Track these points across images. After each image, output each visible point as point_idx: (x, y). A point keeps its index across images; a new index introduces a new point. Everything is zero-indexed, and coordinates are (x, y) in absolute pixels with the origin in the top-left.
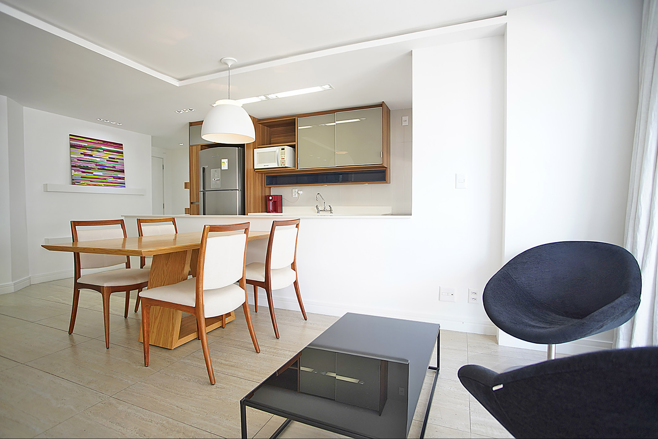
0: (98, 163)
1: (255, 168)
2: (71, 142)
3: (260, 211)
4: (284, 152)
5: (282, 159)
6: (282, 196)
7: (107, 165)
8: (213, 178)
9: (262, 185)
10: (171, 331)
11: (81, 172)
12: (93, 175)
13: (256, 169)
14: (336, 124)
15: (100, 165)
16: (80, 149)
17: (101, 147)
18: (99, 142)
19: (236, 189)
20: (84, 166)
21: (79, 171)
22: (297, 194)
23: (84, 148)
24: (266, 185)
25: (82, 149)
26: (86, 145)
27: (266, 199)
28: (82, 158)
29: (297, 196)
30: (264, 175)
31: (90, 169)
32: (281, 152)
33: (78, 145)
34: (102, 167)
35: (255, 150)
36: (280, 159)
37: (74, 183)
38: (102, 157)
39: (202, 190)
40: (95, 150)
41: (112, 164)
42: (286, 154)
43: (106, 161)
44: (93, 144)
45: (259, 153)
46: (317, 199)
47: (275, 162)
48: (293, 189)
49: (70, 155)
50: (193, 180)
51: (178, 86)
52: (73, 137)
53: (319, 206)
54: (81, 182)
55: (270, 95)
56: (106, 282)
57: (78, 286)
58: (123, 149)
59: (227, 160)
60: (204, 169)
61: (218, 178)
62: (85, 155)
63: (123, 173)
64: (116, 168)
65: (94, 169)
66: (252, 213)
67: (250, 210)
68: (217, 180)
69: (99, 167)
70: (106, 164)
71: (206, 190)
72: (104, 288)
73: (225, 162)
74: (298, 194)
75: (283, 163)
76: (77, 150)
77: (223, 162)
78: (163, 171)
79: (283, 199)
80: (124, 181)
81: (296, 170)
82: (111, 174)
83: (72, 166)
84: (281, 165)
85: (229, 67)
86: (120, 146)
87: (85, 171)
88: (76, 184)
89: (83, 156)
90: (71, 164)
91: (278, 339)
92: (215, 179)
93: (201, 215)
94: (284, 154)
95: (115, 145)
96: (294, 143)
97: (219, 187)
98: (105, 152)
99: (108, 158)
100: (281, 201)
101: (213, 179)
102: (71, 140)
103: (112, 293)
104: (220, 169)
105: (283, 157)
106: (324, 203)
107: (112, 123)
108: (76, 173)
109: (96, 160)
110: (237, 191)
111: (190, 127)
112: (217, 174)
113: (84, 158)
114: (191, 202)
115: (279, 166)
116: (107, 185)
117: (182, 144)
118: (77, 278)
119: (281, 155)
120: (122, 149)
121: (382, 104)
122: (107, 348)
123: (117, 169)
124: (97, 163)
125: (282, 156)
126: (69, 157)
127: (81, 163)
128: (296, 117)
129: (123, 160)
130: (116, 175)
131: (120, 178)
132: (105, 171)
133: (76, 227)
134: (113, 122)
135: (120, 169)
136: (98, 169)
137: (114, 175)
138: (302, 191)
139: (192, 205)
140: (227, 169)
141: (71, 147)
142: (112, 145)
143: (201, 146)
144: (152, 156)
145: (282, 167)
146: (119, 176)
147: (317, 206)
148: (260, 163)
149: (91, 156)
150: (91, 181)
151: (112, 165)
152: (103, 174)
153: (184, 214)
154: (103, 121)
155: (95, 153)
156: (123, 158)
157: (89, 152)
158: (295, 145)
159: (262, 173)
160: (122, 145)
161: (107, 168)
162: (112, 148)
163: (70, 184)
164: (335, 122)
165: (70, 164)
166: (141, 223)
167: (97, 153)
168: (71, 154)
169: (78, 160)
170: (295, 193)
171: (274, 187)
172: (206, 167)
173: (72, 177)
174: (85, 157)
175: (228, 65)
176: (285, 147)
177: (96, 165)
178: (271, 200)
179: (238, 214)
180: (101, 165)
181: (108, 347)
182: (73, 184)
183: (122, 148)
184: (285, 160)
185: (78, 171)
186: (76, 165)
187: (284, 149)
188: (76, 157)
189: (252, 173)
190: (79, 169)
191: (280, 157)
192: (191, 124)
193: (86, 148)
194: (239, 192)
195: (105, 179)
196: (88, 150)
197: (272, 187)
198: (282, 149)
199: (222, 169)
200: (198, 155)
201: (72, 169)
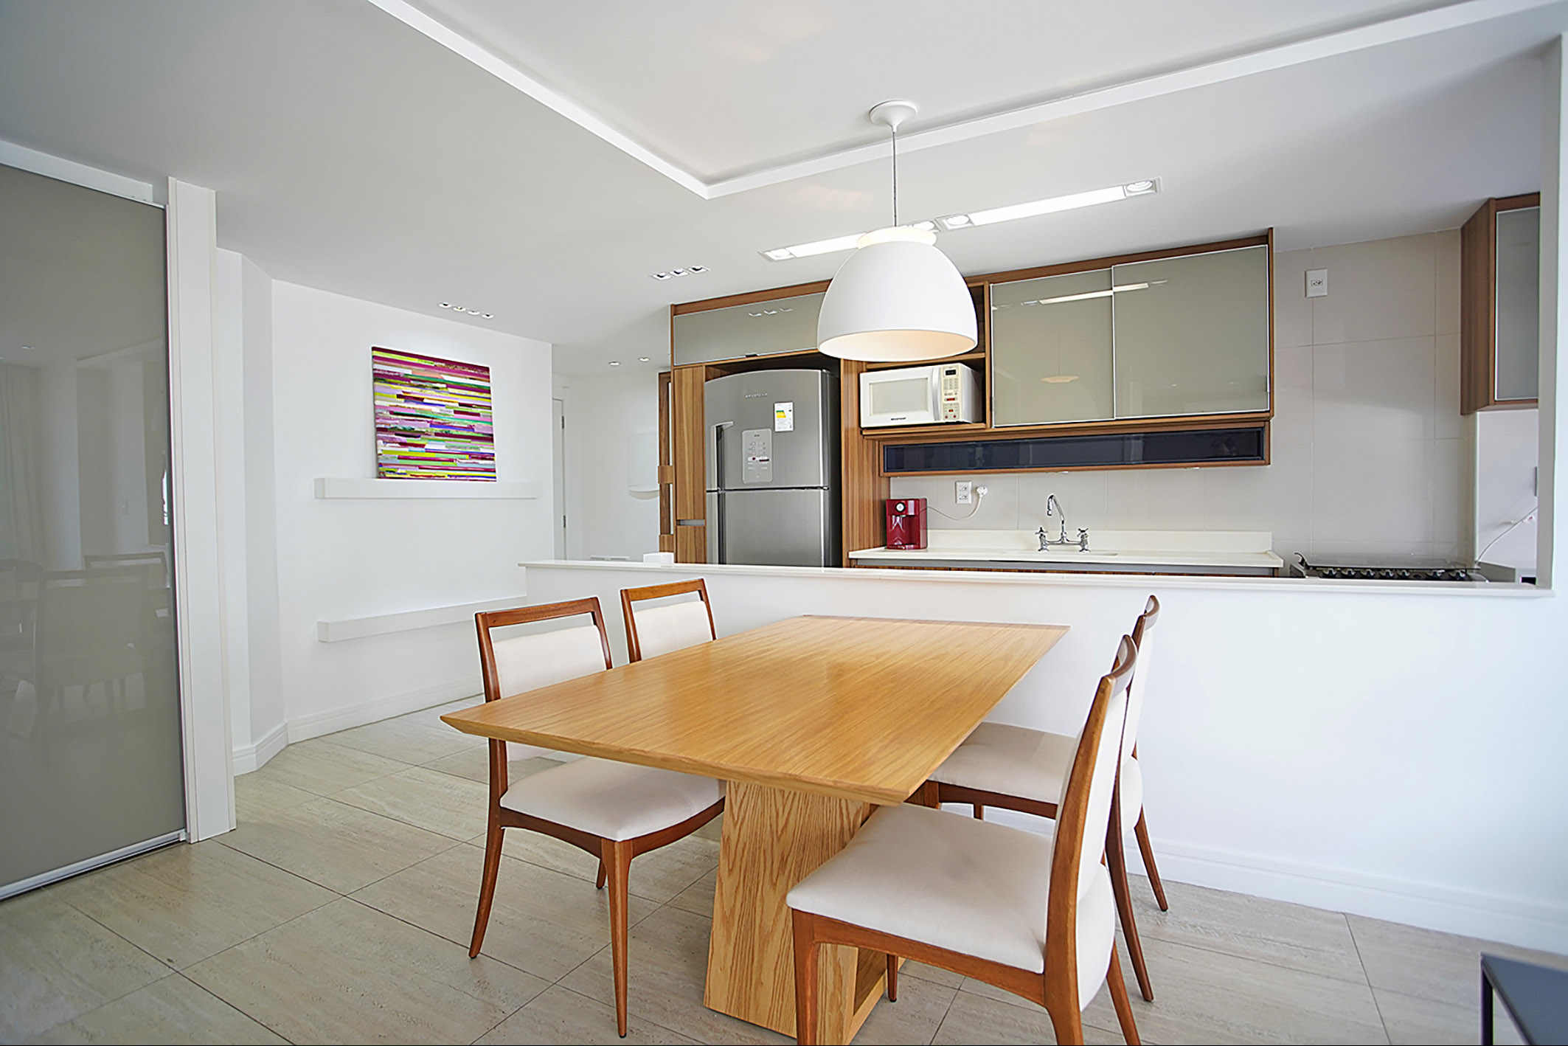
0: (435, 420)
1: (863, 426)
2: (377, 366)
3: (872, 546)
4: (953, 381)
5: (948, 400)
6: (926, 500)
7: (455, 425)
8: (750, 455)
9: (874, 473)
10: (830, 989)
11: (398, 445)
12: (423, 450)
13: (864, 429)
14: (1114, 293)
15: (439, 423)
16: (396, 384)
17: (442, 378)
18: (438, 364)
19: (816, 486)
20: (404, 429)
21: (393, 443)
22: (970, 496)
23: (404, 382)
24: (884, 471)
25: (401, 385)
26: (409, 372)
27: (887, 508)
28: (400, 407)
29: (970, 502)
30: (877, 442)
31: (418, 435)
32: (945, 380)
33: (392, 374)
34: (444, 430)
35: (862, 375)
36: (942, 401)
37: (381, 475)
38: (443, 403)
39: (716, 489)
40: (428, 384)
41: (464, 421)
42: (959, 387)
43: (453, 413)
44: (424, 369)
45: (874, 384)
46: (1050, 513)
47: (927, 409)
48: (959, 481)
49: (374, 400)
50: (683, 460)
51: (707, 198)
52: (380, 354)
53: (1047, 532)
54: (399, 471)
55: (950, 220)
56: (619, 823)
57: (501, 818)
58: (489, 381)
59: (791, 404)
60: (720, 430)
61: (764, 454)
62: (408, 398)
63: (491, 444)
64: (476, 430)
65: (427, 434)
66: (856, 550)
67: (853, 544)
68: (761, 461)
69: (438, 430)
70: (453, 420)
71: (726, 488)
72: (614, 846)
73: (786, 412)
74: (975, 498)
75: (951, 411)
76: (390, 388)
77: (777, 412)
78: (563, 432)
79: (928, 509)
80: (494, 465)
81: (987, 431)
82: (465, 448)
83: (379, 430)
84: (946, 417)
85: (895, 130)
86: (482, 371)
87: (408, 442)
88: (387, 475)
89: (401, 402)
90: (376, 424)
91: (1150, 1001)
92: (754, 459)
94: (953, 386)
95: (473, 372)
96: (982, 355)
97: (767, 480)
98: (450, 390)
99: (457, 405)
100: (923, 514)
101: (750, 459)
102: (375, 363)
103: (633, 858)
104: (769, 430)
105: (950, 394)
106: (1063, 522)
107: (470, 313)
108: (388, 447)
109: (431, 410)
110: (822, 491)
111: (674, 317)
112: (761, 443)
113: (404, 407)
114: (678, 518)
115: (939, 420)
116: (456, 476)
117: (617, 364)
118: (500, 794)
119: (945, 388)
120: (487, 379)
121: (1267, 236)
122: (621, 1037)
123: (478, 433)
124: (433, 418)
125: (949, 391)
126: (372, 407)
127: (398, 422)
128: (987, 282)
129: (490, 408)
130: (474, 448)
131: (483, 456)
132: (452, 439)
133: (490, 629)
134: (473, 312)
135: (483, 434)
136: (437, 434)
137: (471, 448)
138: (988, 487)
139: (682, 527)
140: (792, 429)
141: (375, 380)
142: (466, 369)
143: (706, 366)
144: (553, 399)
145: (947, 423)
146: (482, 450)
147: (1041, 531)
148: (876, 411)
149: (420, 400)
150: (420, 468)
151: (465, 424)
152: (446, 447)
153: (656, 552)
154: (452, 308)
155: (428, 394)
156: (490, 403)
157: (416, 392)
158: (984, 359)
159: (874, 439)
160: (487, 369)
161: (454, 432)
162: (466, 378)
163: (373, 478)
164: (1111, 289)
165: (373, 424)
166: (632, 603)
167: (433, 392)
168: (376, 397)
169: (392, 413)
170: (965, 493)
171: (902, 476)
172: (727, 425)
173: (377, 459)
174: (407, 405)
175: (892, 126)
176: (957, 366)
177: (432, 425)
178: (901, 513)
180: (443, 424)
181: (623, 1035)
182: (380, 478)
183: (488, 377)
184: (958, 404)
185: (392, 441)
186: (388, 427)
187: (953, 372)
188: (386, 404)
189: (856, 440)
190: (394, 436)
191: (943, 394)
192: (676, 310)
193: (409, 380)
194: (824, 493)
195: (452, 460)
196: (413, 386)
197: (896, 476)
198: (948, 373)
199: (777, 430)
200: (699, 395)
201: (377, 438)
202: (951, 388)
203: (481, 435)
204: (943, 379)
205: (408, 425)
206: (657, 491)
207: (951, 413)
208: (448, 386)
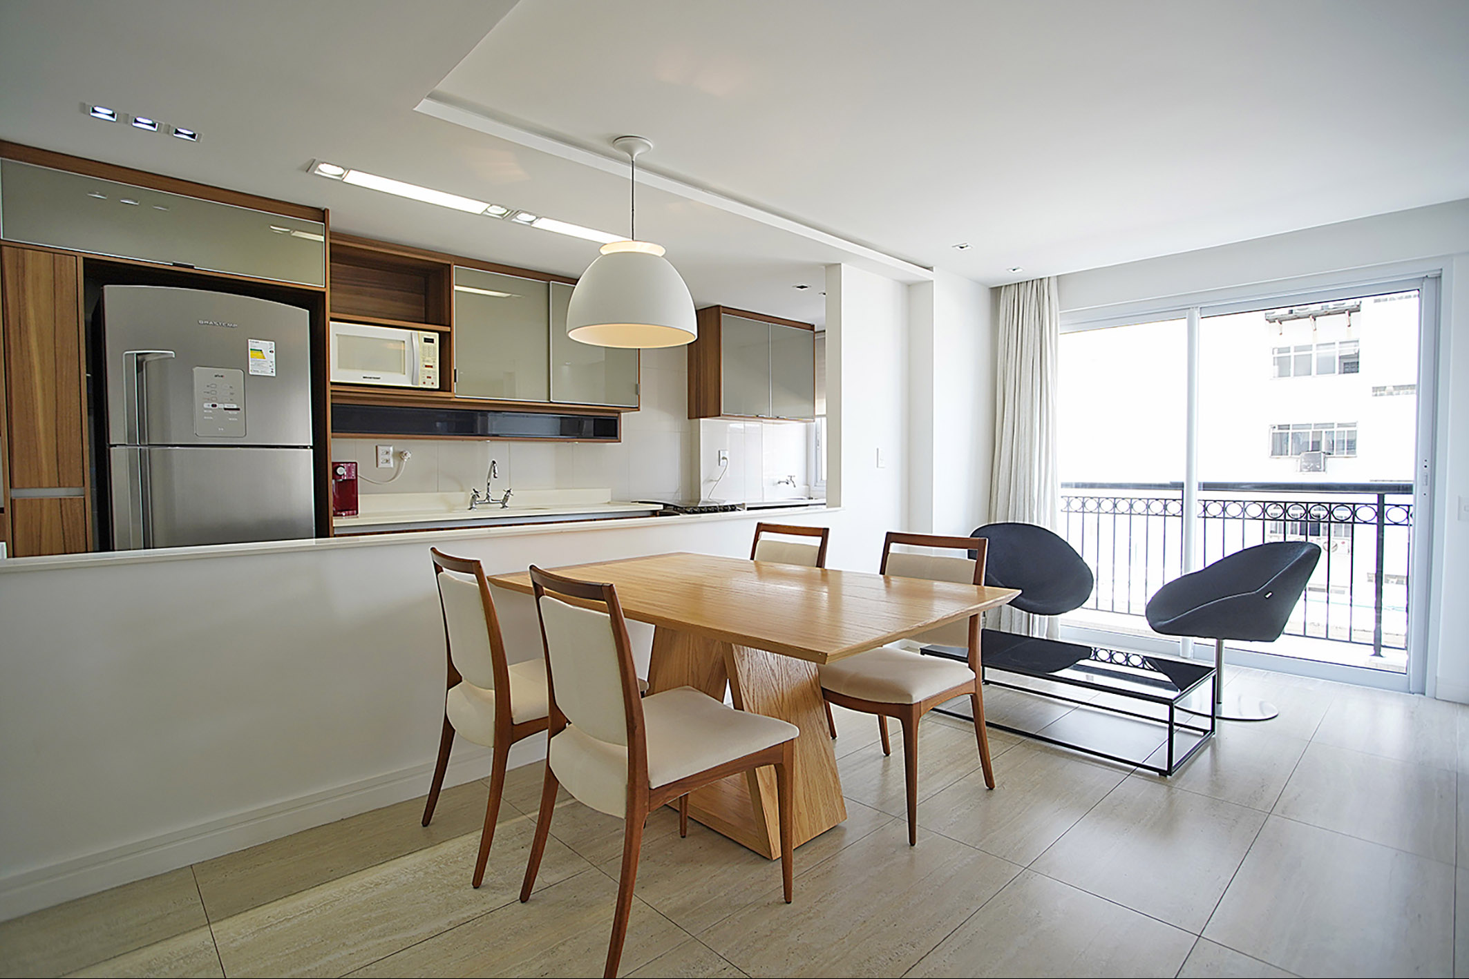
1: (331, 380)
4: (432, 349)
5: (426, 366)
6: (354, 463)
8: (209, 400)
13: (331, 383)
19: (293, 444)
22: (393, 460)
29: (392, 466)
32: (424, 347)
35: (331, 323)
36: (420, 366)
42: (436, 355)
45: (344, 336)
48: (380, 446)
51: (417, 108)
55: (522, 216)
59: (271, 343)
60: (140, 360)
61: (232, 401)
68: (225, 409)
73: (265, 352)
77: (251, 350)
79: (358, 474)
81: (450, 400)
84: (424, 383)
85: (634, 159)
92: (213, 406)
94: (432, 354)
96: (448, 329)
97: (238, 434)
100: (356, 478)
101: (207, 405)
104: (240, 374)
105: (428, 361)
106: (489, 484)
110: (311, 451)
112: (229, 387)
115: (417, 385)
119: (424, 355)
125: (427, 359)
128: (453, 263)
140: (274, 374)
143: (86, 260)
145: (424, 389)
147: (475, 491)
148: (348, 366)
158: (450, 333)
170: (387, 457)
175: (632, 155)
178: (341, 476)
184: (434, 372)
187: (432, 341)
191: (423, 360)
198: (426, 340)
199: (251, 373)
202: (429, 356)
204: (421, 345)
207: (429, 379)
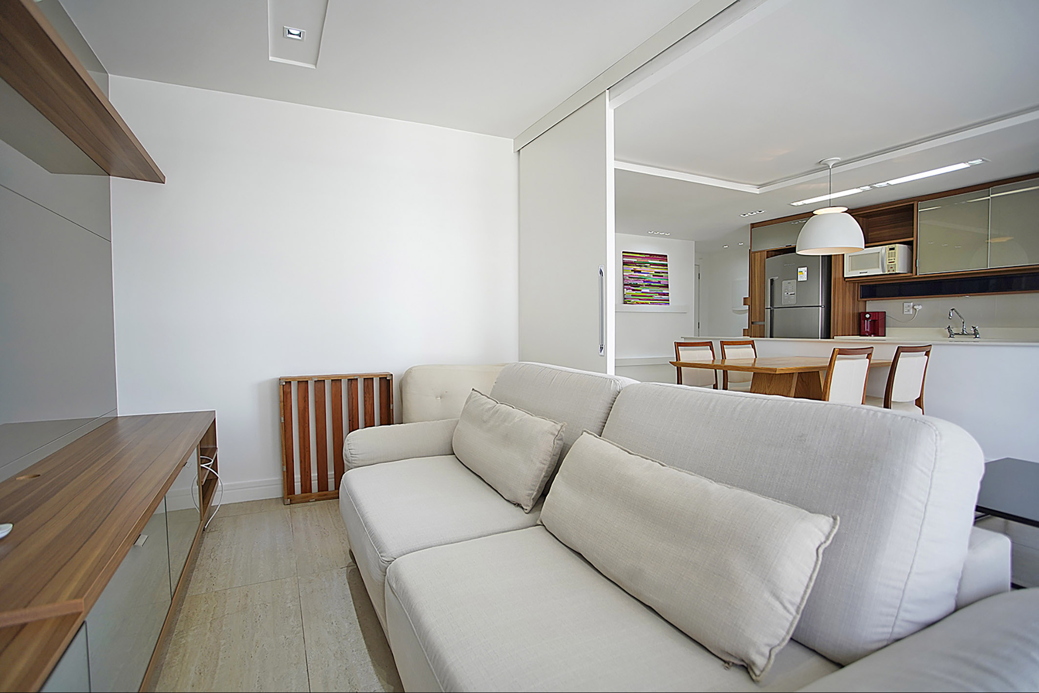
1: (845, 276)
2: (624, 259)
3: (851, 334)
4: (893, 253)
5: (890, 262)
6: (885, 312)
7: (653, 281)
8: (785, 292)
9: (854, 299)
11: (631, 291)
12: (641, 292)
13: (846, 278)
15: (647, 281)
16: (631, 266)
17: (648, 262)
18: (647, 256)
19: (818, 305)
20: (634, 284)
22: (911, 310)
24: (861, 298)
25: (633, 266)
26: (636, 260)
27: (861, 317)
28: (633, 275)
29: (911, 313)
30: (857, 284)
31: (639, 286)
32: (889, 253)
33: (630, 262)
34: (649, 284)
36: (886, 263)
37: (625, 303)
38: (648, 272)
39: (769, 307)
40: (643, 265)
42: (897, 256)
43: (652, 276)
44: (642, 258)
45: (851, 256)
46: (950, 317)
47: (879, 267)
48: (905, 302)
49: (623, 272)
50: (755, 295)
51: (758, 193)
52: (625, 254)
53: (952, 328)
54: (632, 301)
55: (877, 184)
58: (667, 261)
59: (806, 268)
60: (772, 281)
61: (792, 291)
62: (635, 271)
63: (667, 289)
64: (662, 283)
65: (642, 286)
66: (840, 336)
67: (837, 333)
68: (791, 294)
69: (646, 284)
70: (652, 279)
71: (775, 307)
73: (803, 272)
74: (915, 311)
75: (892, 268)
76: (629, 267)
77: (800, 272)
78: (699, 281)
79: (887, 317)
80: (668, 298)
81: (913, 277)
82: (657, 291)
83: (625, 285)
84: (889, 271)
85: (831, 166)
86: (664, 257)
87: (635, 289)
88: (628, 303)
89: (633, 273)
90: (624, 282)
92: (788, 293)
93: (767, 337)
94: (893, 255)
95: (660, 258)
97: (794, 303)
98: (652, 266)
99: (654, 272)
100: (883, 319)
101: (786, 294)
102: (623, 257)
104: (795, 281)
105: (892, 260)
106: (963, 323)
107: (661, 233)
108: (628, 291)
109: (644, 276)
110: (820, 308)
111: (752, 229)
112: (791, 286)
114: (751, 321)
115: (885, 272)
116: (653, 303)
119: (889, 257)
124: (645, 279)
125: (891, 258)
126: (622, 275)
127: (631, 281)
128: (915, 201)
129: (667, 273)
130: (661, 291)
131: (664, 294)
132: (652, 287)
133: (678, 347)
136: (646, 285)
137: (659, 291)
138: (922, 305)
139: (753, 325)
140: (806, 280)
141: (624, 265)
142: (658, 257)
143: (767, 252)
144: (695, 265)
145: (889, 274)
146: (664, 292)
147: (949, 327)
149: (639, 272)
150: (640, 299)
151: (657, 280)
152: (650, 291)
155: (643, 269)
156: (667, 271)
157: (638, 268)
158: (913, 240)
159: (854, 282)
160: (666, 256)
161: (652, 284)
162: (658, 261)
163: (622, 304)
166: (723, 346)
167: (644, 268)
168: (624, 271)
169: (630, 277)
170: (909, 308)
171: (872, 300)
172: (775, 278)
173: (624, 296)
174: (635, 274)
175: (828, 166)
176: (896, 246)
177: (644, 282)
178: (869, 318)
179: (820, 337)
182: (624, 303)
183: (667, 259)
184: (895, 264)
185: (630, 289)
186: (628, 283)
187: (893, 249)
188: (627, 274)
189: (841, 283)
190: (630, 287)
191: (888, 260)
192: (753, 225)
193: (636, 264)
194: (822, 309)
195: (651, 296)
196: (637, 266)
197: (869, 300)
198: (891, 249)
199: (799, 280)
200: (763, 265)
201: (624, 288)
202: (892, 257)
203: (663, 285)
204: (887, 252)
205: (635, 282)
206: (747, 310)
208: (651, 265)
